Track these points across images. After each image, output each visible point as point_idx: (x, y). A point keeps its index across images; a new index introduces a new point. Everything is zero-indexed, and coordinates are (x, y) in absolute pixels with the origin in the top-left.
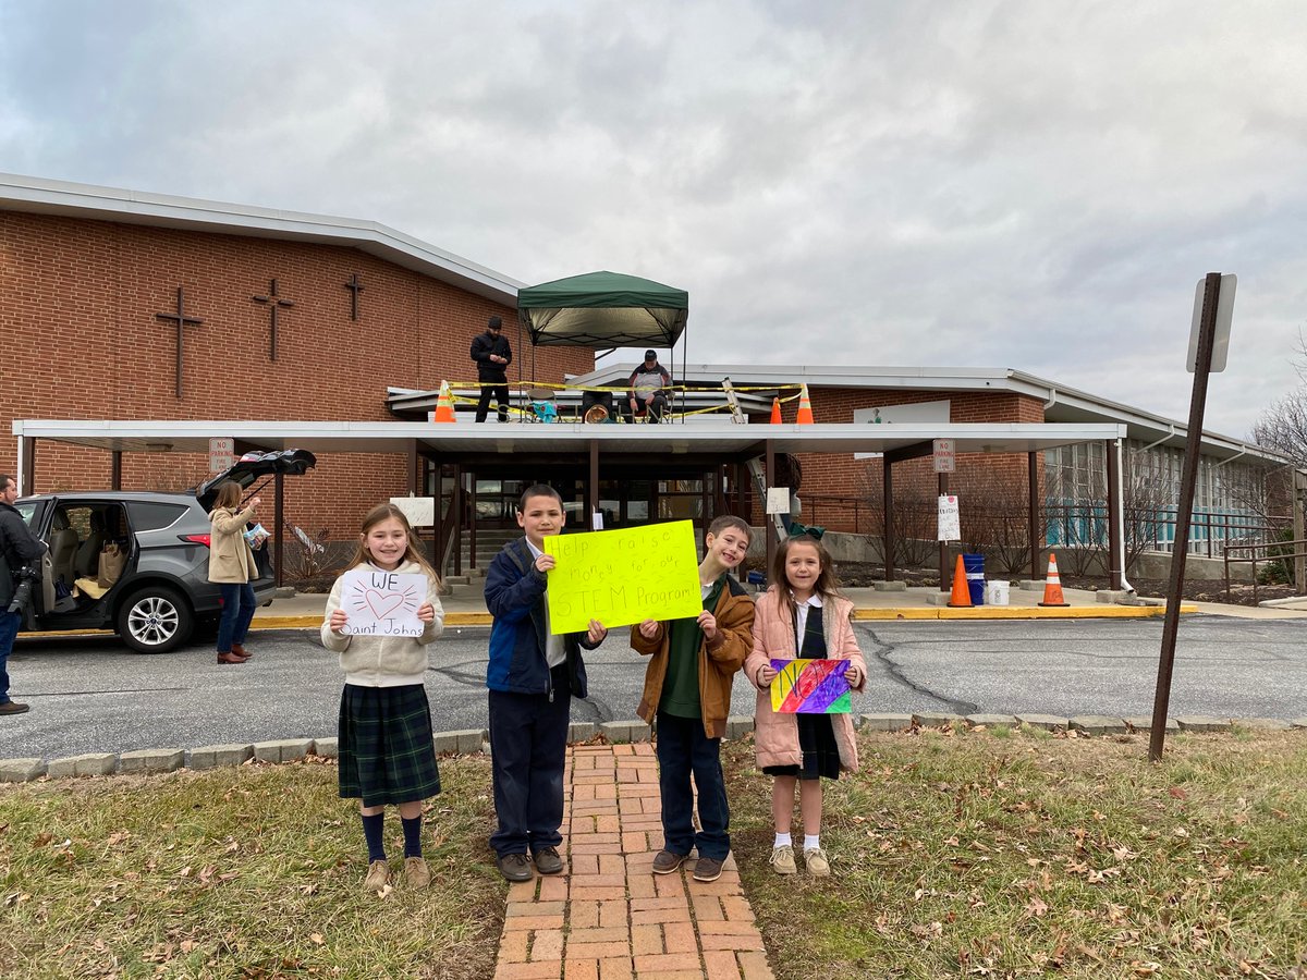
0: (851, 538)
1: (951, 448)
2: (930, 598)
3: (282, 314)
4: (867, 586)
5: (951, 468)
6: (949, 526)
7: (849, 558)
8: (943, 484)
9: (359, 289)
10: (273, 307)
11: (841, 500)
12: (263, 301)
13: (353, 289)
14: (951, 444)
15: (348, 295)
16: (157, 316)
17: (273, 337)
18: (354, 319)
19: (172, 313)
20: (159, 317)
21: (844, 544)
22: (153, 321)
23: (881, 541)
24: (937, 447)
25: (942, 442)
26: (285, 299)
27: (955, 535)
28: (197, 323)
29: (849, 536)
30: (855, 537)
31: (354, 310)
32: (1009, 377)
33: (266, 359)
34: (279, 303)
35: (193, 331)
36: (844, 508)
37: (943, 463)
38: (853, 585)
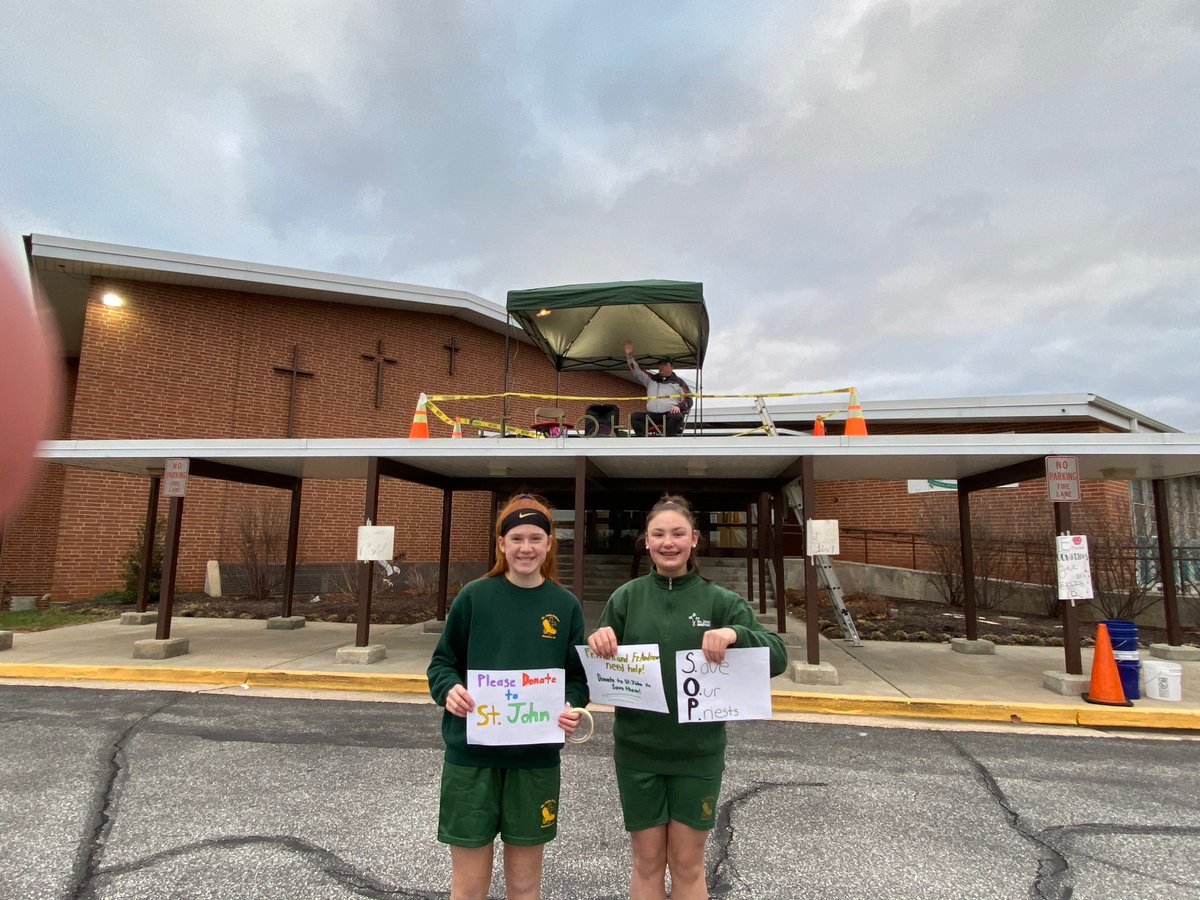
0: (909, 575)
1: (1072, 468)
2: (1052, 683)
3: (388, 369)
4: (939, 641)
5: (1074, 496)
6: (1074, 579)
7: (907, 595)
8: (1062, 518)
9: (456, 350)
10: (380, 363)
11: (895, 534)
12: (371, 358)
13: (450, 349)
14: (1072, 462)
15: (446, 354)
16: (275, 369)
17: (377, 388)
18: (451, 374)
19: (289, 367)
20: (277, 370)
21: (901, 578)
22: (270, 373)
23: (944, 581)
24: (1051, 466)
25: (1061, 460)
26: (389, 356)
27: (1086, 592)
28: (310, 375)
29: (907, 571)
30: (913, 574)
31: (450, 367)
32: (1091, 404)
33: (371, 407)
34: (385, 360)
35: (306, 383)
36: (899, 542)
37: (1060, 488)
38: (921, 639)
